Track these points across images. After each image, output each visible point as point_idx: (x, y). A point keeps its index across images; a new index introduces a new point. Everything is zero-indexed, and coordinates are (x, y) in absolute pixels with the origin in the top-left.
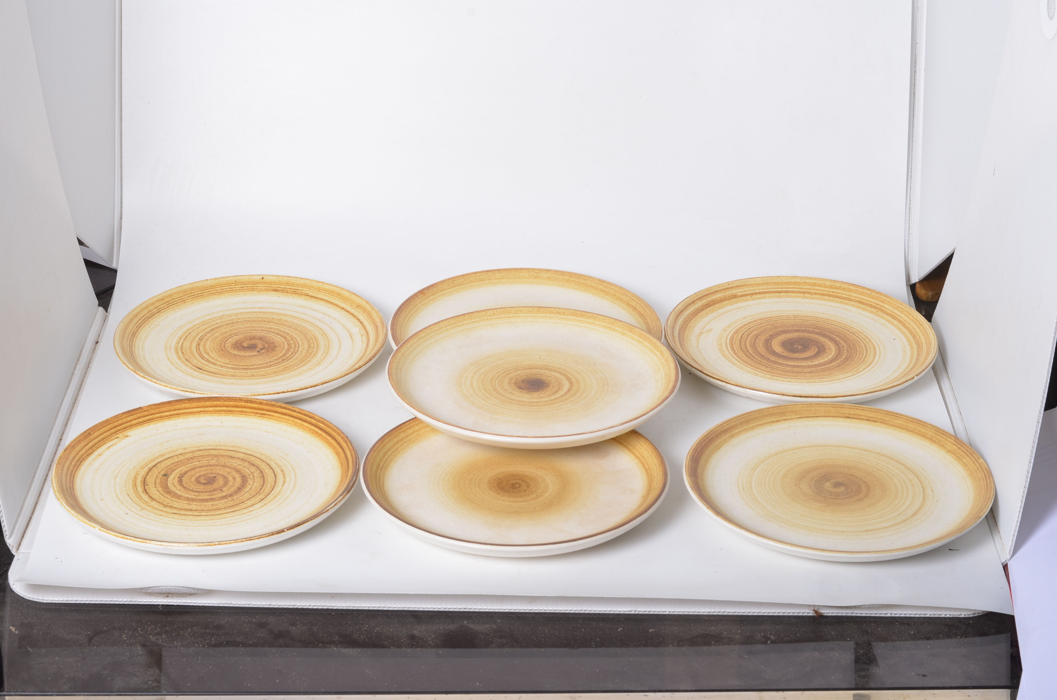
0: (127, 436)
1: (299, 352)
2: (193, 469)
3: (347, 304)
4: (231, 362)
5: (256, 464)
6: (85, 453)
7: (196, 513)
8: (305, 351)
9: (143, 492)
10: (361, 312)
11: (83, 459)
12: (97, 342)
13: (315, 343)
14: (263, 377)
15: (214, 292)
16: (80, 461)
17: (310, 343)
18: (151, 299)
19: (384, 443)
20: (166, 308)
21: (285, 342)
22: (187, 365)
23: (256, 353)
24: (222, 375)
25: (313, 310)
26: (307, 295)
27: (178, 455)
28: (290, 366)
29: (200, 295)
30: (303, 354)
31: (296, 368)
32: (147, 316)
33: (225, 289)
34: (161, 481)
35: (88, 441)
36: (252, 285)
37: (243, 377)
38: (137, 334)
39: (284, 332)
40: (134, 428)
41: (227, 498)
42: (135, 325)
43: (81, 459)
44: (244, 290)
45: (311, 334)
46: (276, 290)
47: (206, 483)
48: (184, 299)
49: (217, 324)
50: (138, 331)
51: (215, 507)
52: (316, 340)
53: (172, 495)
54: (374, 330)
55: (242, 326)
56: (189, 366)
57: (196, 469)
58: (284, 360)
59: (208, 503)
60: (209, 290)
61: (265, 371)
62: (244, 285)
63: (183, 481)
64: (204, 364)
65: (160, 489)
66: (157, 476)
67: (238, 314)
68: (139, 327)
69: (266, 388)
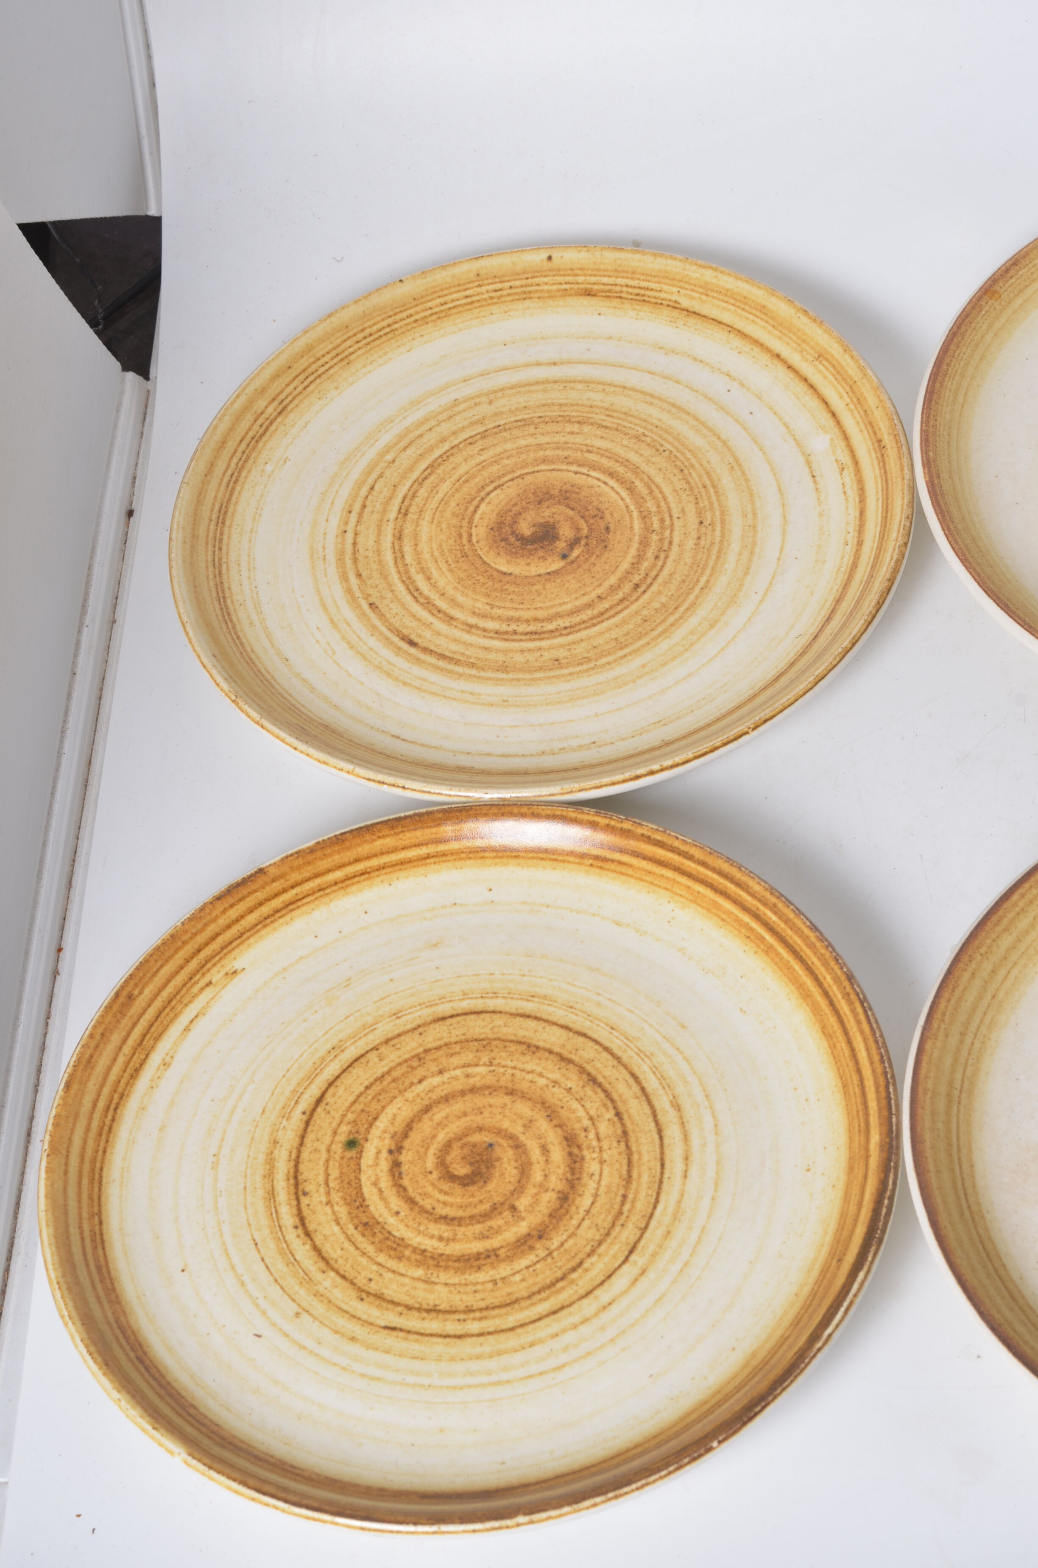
0: (235, 972)
1: (675, 548)
2: (427, 1109)
3: (788, 344)
4: (492, 606)
5: (600, 1079)
6: (124, 1071)
7: (451, 1327)
8: (690, 543)
9: (296, 1227)
10: (831, 378)
11: (122, 1096)
12: (130, 513)
13: (716, 504)
14: (585, 667)
15: (423, 315)
16: (113, 1106)
17: (702, 505)
18: (258, 374)
19: (958, 993)
20: (300, 393)
21: (632, 508)
22: (374, 627)
23: (557, 564)
24: (473, 665)
25: (695, 359)
26: (675, 306)
27: (381, 1044)
28: (657, 611)
29: (388, 330)
30: (687, 557)
31: (672, 619)
32: (251, 434)
33: (453, 301)
34: (342, 1173)
35: (130, 1024)
36: (524, 282)
37: (529, 671)
38: (231, 510)
39: (626, 463)
40: (252, 940)
41: (532, 1248)
42: (222, 480)
43: (116, 1096)
44: (503, 299)
45: (701, 465)
46: (589, 293)
47: (466, 1176)
48: (346, 353)
49: (443, 440)
50: (234, 499)
51: (501, 1294)
52: (717, 493)
53: (376, 1240)
54: (874, 455)
55: (509, 446)
56: (381, 634)
57: (435, 1110)
58: (637, 586)
59: (481, 1276)
60: (408, 312)
61: (589, 638)
62: (501, 282)
63: (404, 1169)
64: (419, 620)
65: (342, 1211)
66: (328, 1150)
67: (495, 392)
68: (234, 480)
69: (597, 715)
